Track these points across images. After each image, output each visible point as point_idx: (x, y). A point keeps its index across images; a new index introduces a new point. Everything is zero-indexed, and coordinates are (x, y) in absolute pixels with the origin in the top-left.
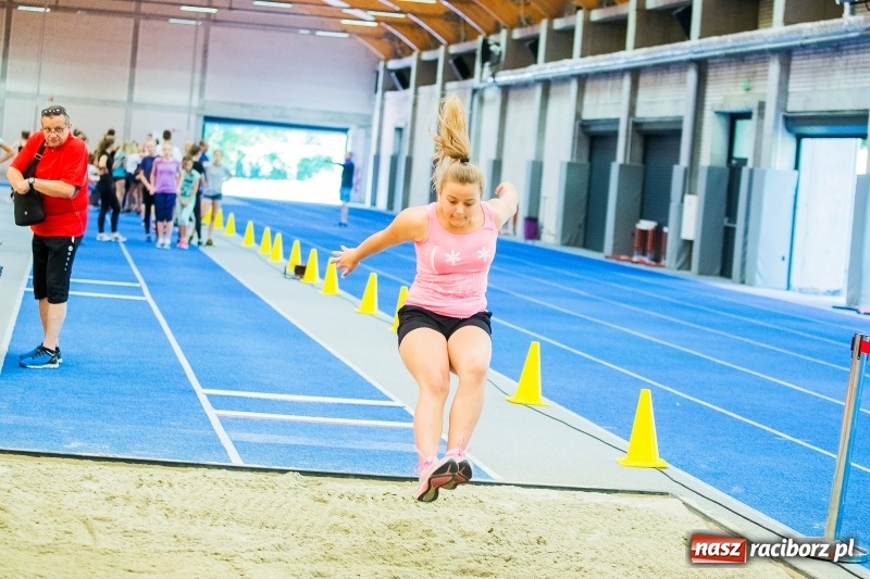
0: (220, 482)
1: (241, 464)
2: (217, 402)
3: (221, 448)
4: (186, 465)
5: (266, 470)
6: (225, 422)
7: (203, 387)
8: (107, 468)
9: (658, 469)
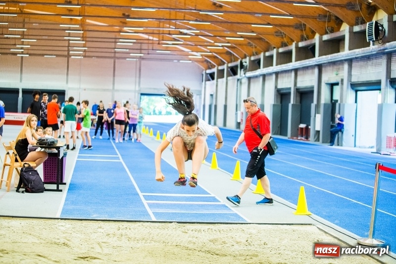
0: (148, 227)
1: (156, 220)
2: (146, 198)
3: (148, 215)
4: (136, 221)
5: (165, 222)
6: (150, 205)
7: (142, 192)
8: (107, 223)
9: (308, 215)
